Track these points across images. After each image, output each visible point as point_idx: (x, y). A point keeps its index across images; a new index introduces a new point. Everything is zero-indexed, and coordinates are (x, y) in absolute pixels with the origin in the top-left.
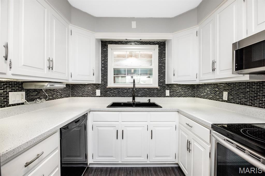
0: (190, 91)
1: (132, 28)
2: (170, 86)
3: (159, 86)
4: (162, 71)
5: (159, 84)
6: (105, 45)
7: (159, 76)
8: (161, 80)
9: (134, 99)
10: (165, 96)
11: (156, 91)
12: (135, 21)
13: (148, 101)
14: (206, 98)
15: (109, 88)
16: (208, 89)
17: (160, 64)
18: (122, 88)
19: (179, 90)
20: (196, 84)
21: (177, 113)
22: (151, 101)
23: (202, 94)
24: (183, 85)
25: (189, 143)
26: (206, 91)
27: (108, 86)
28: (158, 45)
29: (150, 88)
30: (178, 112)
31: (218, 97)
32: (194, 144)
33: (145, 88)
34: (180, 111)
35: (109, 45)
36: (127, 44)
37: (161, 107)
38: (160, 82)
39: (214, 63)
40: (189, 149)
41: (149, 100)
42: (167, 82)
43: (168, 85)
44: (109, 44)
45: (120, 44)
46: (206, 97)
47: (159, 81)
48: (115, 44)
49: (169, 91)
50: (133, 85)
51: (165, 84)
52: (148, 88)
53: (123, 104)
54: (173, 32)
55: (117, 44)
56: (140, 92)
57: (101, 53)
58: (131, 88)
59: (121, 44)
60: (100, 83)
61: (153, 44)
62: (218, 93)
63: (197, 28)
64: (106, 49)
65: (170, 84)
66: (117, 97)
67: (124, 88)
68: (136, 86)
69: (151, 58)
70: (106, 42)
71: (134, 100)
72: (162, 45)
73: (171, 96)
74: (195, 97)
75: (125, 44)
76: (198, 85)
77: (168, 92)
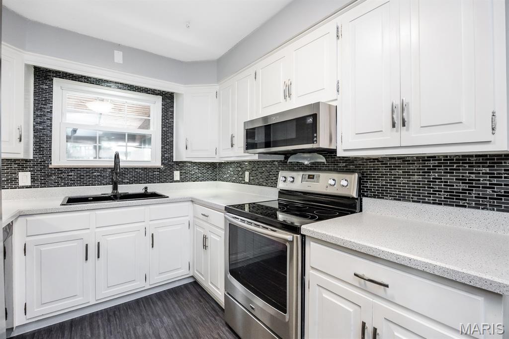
0: (211, 172)
1: (115, 61)
2: (181, 165)
3: (162, 165)
4: (168, 140)
5: (162, 161)
6: (46, 78)
7: (162, 148)
8: (166, 155)
9: (115, 188)
10: (172, 181)
11: (157, 173)
12: (121, 51)
13: (144, 191)
14: (229, 181)
15: (54, 168)
16: (231, 169)
17: (164, 129)
18: (90, 168)
19: (195, 170)
20: (217, 162)
21: (190, 203)
22: (149, 191)
23: (225, 176)
24: (201, 163)
25: (205, 238)
26: (229, 171)
27: (53, 164)
28: (161, 97)
29: (146, 168)
30: (192, 201)
31: (240, 179)
32: (210, 237)
33: (137, 168)
34: (194, 199)
35: (55, 79)
36: (99, 85)
37: (168, 197)
38: (163, 158)
39: (232, 137)
40: (205, 247)
41: (146, 188)
42: (176, 158)
43: (177, 163)
44: (55, 77)
45: (85, 82)
46: (229, 179)
47: (163, 156)
48: (72, 80)
49: (179, 172)
50: (114, 162)
51: (173, 161)
52: (142, 168)
53: (92, 198)
54: (185, 84)
55: (76, 80)
56: (128, 176)
57: (35, 93)
58: (109, 168)
59: (88, 83)
60: (32, 158)
61: (152, 94)
62: (240, 173)
63: (216, 87)
64: (47, 87)
65: (180, 162)
66: (76, 186)
67: (93, 169)
68: (122, 165)
69: (149, 116)
70: (50, 71)
71: (117, 189)
72: (168, 98)
73: (182, 180)
74: (216, 180)
75: (96, 84)
76: (220, 164)
77: (177, 175)
